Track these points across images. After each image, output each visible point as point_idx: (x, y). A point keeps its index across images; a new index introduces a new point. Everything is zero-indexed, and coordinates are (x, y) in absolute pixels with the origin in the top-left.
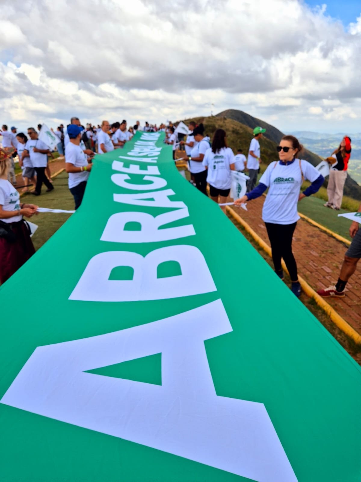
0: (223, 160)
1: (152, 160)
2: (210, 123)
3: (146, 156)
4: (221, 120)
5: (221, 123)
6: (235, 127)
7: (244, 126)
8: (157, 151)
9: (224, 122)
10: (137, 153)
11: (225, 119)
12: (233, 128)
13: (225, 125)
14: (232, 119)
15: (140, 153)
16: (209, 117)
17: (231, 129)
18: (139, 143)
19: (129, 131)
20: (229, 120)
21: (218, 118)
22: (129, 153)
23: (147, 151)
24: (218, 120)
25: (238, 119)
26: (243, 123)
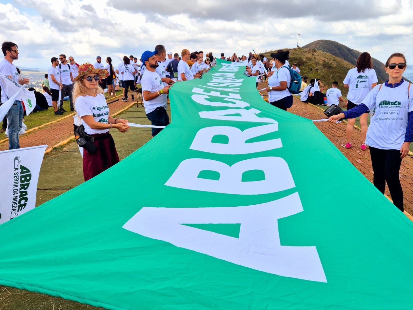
0: (366, 80)
1: (233, 90)
2: (296, 56)
3: (227, 87)
4: (309, 52)
5: (309, 56)
6: (327, 60)
7: (338, 59)
8: (238, 83)
9: (313, 55)
10: (218, 84)
11: (314, 51)
12: (324, 61)
13: (315, 58)
14: (324, 51)
15: (219, 83)
16: (295, 49)
17: (321, 62)
18: (216, 74)
19: (206, 62)
20: (318, 52)
21: (305, 50)
22: (208, 84)
23: (227, 82)
24: (306, 52)
25: (330, 51)
26: (338, 56)
